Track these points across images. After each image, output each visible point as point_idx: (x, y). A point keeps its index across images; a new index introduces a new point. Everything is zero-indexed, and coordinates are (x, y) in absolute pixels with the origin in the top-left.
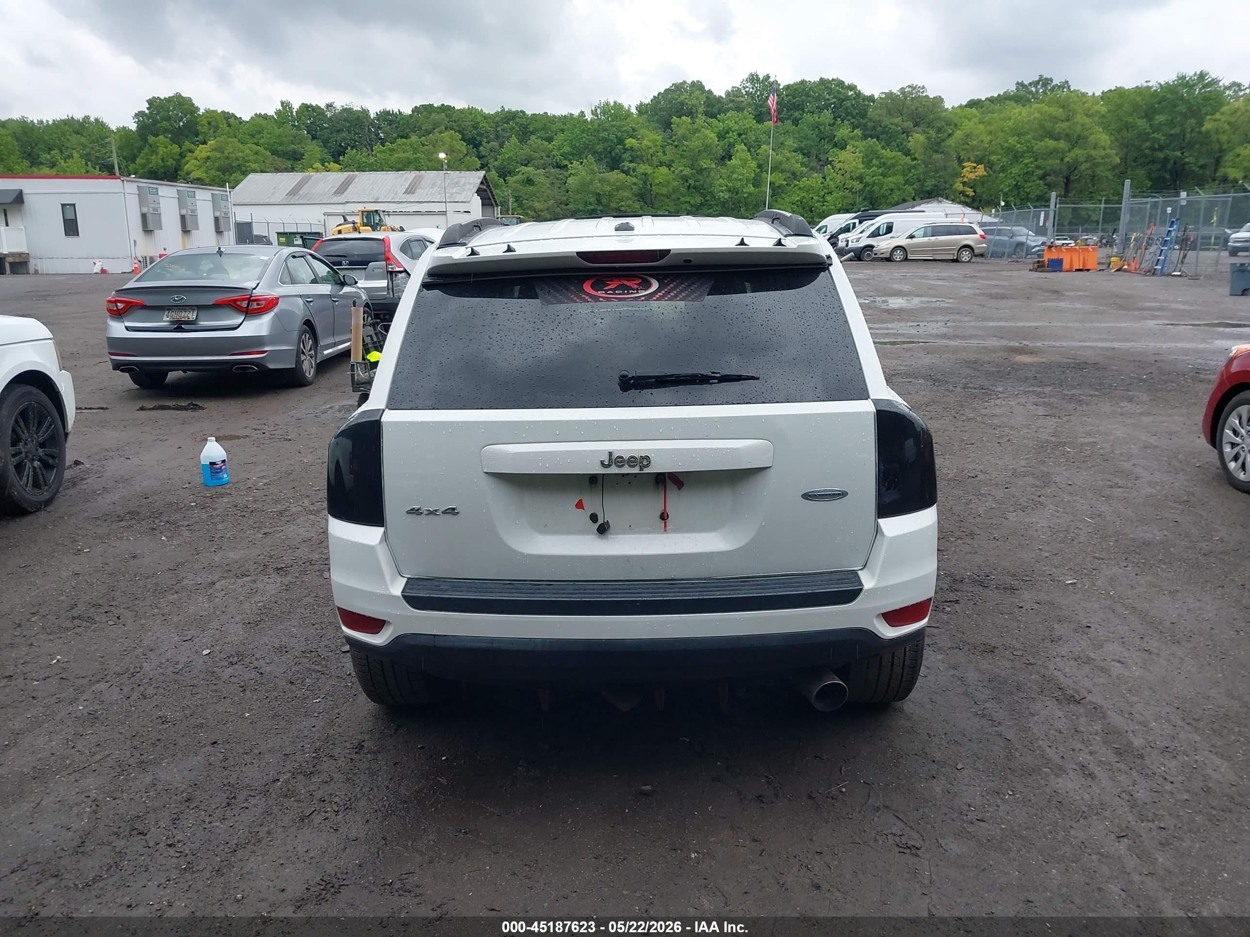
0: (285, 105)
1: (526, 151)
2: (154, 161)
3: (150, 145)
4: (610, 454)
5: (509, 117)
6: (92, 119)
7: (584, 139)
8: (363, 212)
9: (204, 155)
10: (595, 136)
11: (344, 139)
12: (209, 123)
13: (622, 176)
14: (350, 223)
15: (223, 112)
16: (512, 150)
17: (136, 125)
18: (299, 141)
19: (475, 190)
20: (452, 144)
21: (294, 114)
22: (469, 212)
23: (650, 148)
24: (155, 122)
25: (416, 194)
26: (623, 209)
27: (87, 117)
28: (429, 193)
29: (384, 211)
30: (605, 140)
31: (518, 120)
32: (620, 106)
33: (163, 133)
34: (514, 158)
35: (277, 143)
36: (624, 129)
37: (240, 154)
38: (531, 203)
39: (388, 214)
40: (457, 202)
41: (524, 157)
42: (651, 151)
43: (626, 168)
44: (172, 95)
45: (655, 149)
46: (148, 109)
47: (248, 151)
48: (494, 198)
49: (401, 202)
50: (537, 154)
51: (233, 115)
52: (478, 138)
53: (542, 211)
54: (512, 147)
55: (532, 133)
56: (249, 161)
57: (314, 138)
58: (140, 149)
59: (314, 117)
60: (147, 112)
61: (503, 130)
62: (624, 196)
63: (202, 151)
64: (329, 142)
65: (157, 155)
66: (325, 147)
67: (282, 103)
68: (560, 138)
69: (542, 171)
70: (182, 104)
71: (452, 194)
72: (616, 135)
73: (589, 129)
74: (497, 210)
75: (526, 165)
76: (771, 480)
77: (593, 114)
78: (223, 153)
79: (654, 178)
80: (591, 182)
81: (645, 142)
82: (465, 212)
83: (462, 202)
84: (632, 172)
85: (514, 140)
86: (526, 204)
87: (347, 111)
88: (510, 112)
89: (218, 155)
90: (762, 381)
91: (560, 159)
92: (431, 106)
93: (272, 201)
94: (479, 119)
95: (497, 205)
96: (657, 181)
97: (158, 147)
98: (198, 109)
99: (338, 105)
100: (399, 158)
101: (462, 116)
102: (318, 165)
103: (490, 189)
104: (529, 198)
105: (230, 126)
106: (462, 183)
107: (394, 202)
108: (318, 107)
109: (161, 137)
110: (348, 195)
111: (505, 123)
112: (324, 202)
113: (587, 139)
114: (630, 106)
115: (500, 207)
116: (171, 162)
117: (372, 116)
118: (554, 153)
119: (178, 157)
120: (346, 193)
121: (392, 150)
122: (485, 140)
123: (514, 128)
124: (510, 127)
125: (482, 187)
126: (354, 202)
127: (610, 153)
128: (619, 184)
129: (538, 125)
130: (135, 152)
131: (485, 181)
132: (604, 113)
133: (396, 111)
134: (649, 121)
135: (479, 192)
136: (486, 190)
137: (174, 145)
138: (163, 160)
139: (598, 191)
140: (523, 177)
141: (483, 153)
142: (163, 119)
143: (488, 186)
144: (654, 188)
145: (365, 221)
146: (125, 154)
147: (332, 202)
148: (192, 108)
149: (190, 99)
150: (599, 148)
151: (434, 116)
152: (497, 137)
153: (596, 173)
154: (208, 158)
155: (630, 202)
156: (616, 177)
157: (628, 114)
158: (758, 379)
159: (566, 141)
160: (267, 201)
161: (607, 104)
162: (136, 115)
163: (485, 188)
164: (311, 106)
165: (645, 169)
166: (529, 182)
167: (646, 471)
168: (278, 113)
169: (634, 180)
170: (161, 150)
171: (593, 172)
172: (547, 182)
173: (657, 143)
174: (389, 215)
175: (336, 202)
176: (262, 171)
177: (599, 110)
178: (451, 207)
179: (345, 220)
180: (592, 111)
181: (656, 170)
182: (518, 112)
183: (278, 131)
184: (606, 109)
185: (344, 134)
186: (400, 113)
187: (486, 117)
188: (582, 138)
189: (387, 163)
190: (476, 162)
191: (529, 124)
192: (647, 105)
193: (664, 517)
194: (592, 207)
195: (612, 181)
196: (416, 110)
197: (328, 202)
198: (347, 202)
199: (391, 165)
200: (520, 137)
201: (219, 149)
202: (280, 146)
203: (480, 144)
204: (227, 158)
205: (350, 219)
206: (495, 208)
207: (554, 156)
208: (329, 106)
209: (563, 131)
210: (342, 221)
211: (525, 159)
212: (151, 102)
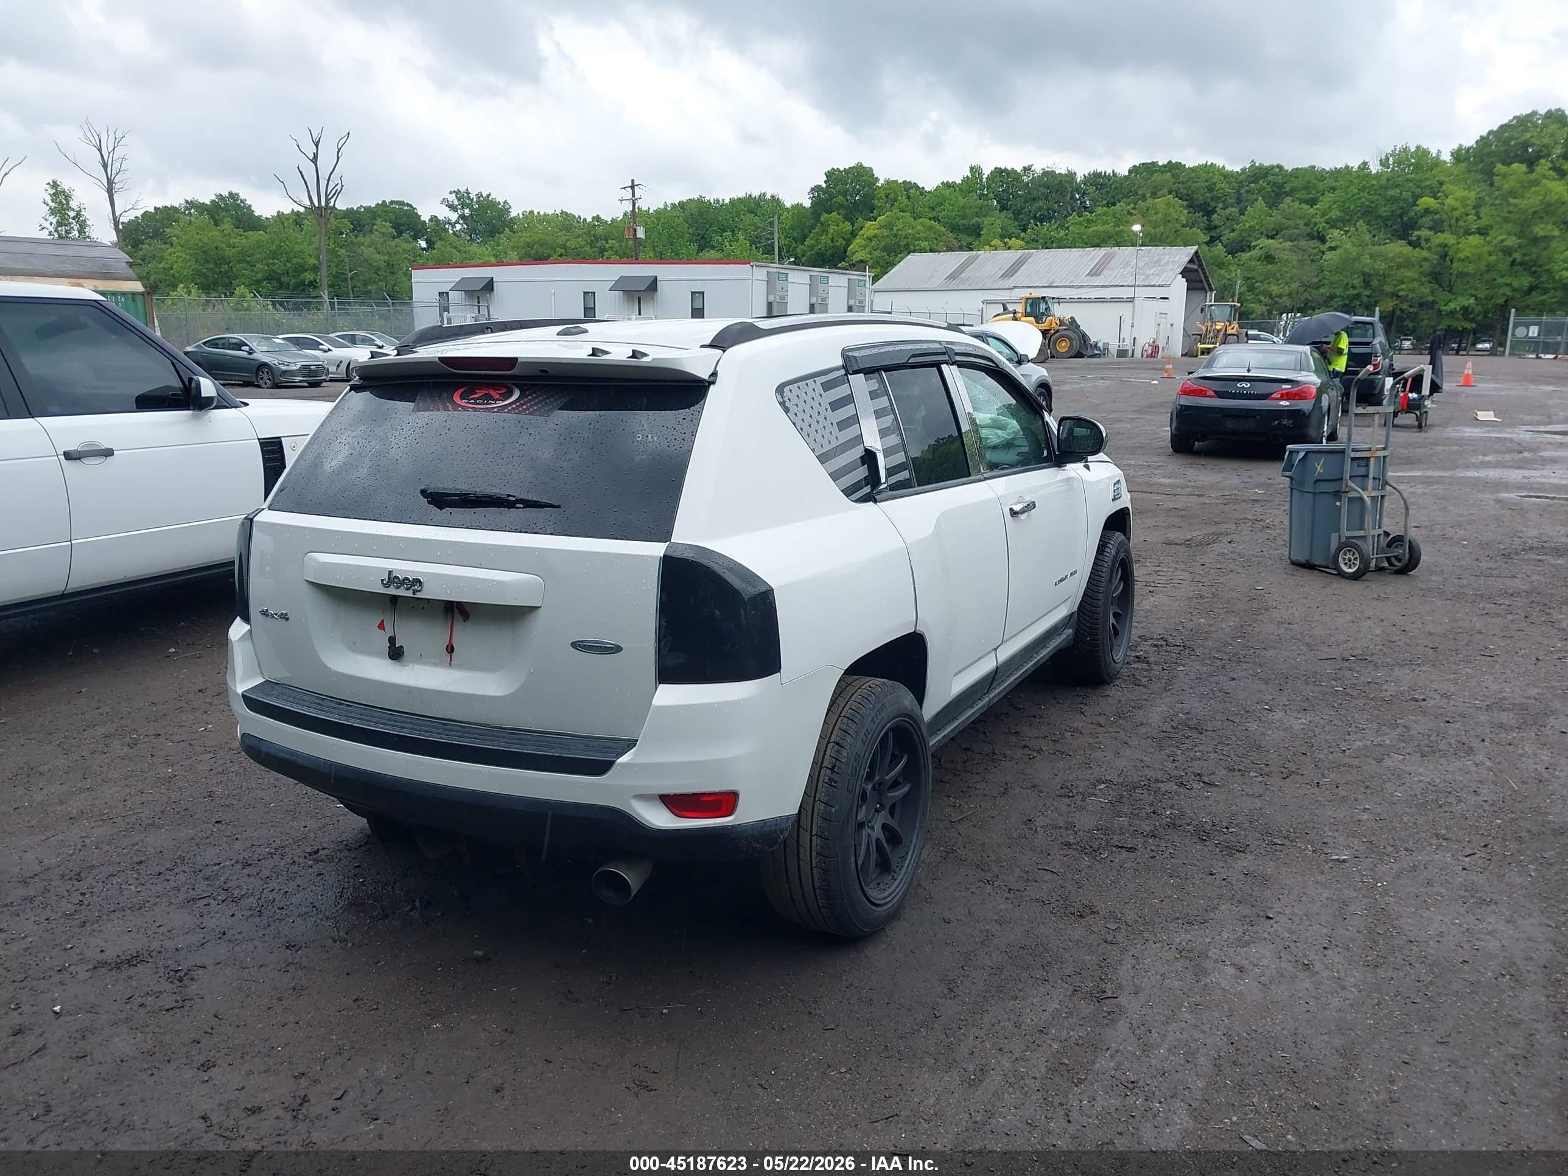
0: (975, 170)
1: (1276, 217)
2: (823, 243)
3: (822, 224)
4: (390, 572)
5: (1258, 174)
6: (768, 196)
7: (1363, 200)
8: (1027, 299)
9: (871, 233)
10: (1380, 194)
11: (1040, 208)
12: (887, 197)
13: (1407, 250)
14: (1010, 313)
15: (905, 182)
16: (1255, 218)
17: (810, 201)
18: (985, 213)
19: (1180, 270)
20: (1168, 212)
21: (984, 180)
22: (1167, 298)
23: (1456, 209)
24: (831, 197)
25: (1102, 276)
26: (1401, 293)
27: (764, 194)
28: (1119, 275)
29: (1053, 298)
30: (1394, 200)
31: (1271, 178)
32: (1426, 153)
33: (837, 209)
34: (1257, 228)
35: (959, 216)
36: (1427, 183)
37: (910, 231)
38: (1266, 286)
39: (1059, 300)
40: (1154, 286)
41: (1271, 226)
42: (1457, 214)
43: (1414, 238)
44: (852, 165)
45: (1463, 210)
46: (825, 182)
47: (919, 227)
48: (1207, 281)
49: (1081, 286)
50: (1290, 222)
51: (916, 186)
52: (1213, 204)
53: (1280, 296)
54: (1257, 211)
55: (1287, 194)
56: (919, 239)
57: (1003, 208)
58: (812, 227)
59: (1007, 183)
60: (824, 185)
61: (1248, 192)
62: (1406, 277)
63: (870, 228)
64: (1021, 214)
65: (827, 235)
66: (1016, 219)
67: (972, 169)
68: (1328, 199)
69: (1288, 244)
70: (861, 175)
71: (1148, 276)
72: (1413, 193)
73: (1373, 185)
74: (1211, 296)
75: (1272, 238)
76: (540, 621)
77: (1382, 164)
78: (892, 230)
79: (1456, 252)
80: (1358, 258)
81: (1449, 201)
82: (1161, 298)
83: (1159, 286)
84: (1423, 243)
85: (1260, 203)
86: (1259, 287)
87: (1048, 174)
88: (1261, 167)
89: (886, 232)
90: (562, 509)
91: (1324, 227)
92: (1154, 164)
93: (928, 286)
94: (1216, 178)
95: (1211, 290)
96: (1461, 255)
97: (829, 225)
98: (877, 180)
99: (1038, 168)
100: (1097, 231)
101: (1193, 175)
102: (996, 242)
103: (1203, 269)
104: (1265, 280)
105: (909, 198)
106: (1164, 261)
107: (1073, 287)
108: (1014, 171)
109: (834, 214)
110: (1017, 279)
111: (1252, 182)
112: (988, 287)
113: (1367, 199)
114: (1439, 151)
115: (1214, 292)
116: (841, 242)
117: (1078, 180)
118: (1318, 219)
119: (849, 236)
120: (1015, 276)
121: (1089, 221)
122: (1221, 205)
123: (1264, 188)
124: (1259, 186)
125: (1191, 266)
126: (1023, 287)
127: (1401, 216)
128: (1401, 260)
129: (1296, 183)
130: (806, 231)
131: (1196, 258)
132: (1398, 162)
133: (1109, 171)
134: (1469, 172)
135: (1185, 273)
136: (1197, 271)
137: (846, 223)
138: (832, 240)
139: (1366, 270)
140: (1263, 252)
141: (1216, 222)
142: (839, 193)
143: (1201, 265)
144: (1455, 265)
145: (1029, 310)
146: (795, 235)
147: (997, 287)
148: (871, 179)
149: (871, 169)
150: (1385, 211)
151: (1158, 177)
152: (1239, 200)
153: (1367, 245)
154: (875, 236)
155: (1415, 285)
156: (1398, 250)
157: (1437, 163)
158: (559, 507)
159: (1335, 202)
160: (923, 286)
161: (1405, 150)
162: (812, 189)
163: (1195, 267)
164: (1006, 170)
165: (1445, 239)
166: (1269, 258)
167: (418, 595)
168: (966, 180)
169: (1425, 254)
170: (832, 229)
171: (1362, 245)
172: (1294, 258)
173: (1468, 202)
174: (1059, 303)
175: (1002, 287)
176: (932, 251)
177: (1391, 159)
178: (1141, 292)
179: (1005, 309)
180: (1381, 160)
181: (1463, 240)
182: (1272, 167)
183: (962, 201)
184: (1402, 157)
185: (1041, 203)
186: (1114, 174)
187: (1227, 176)
188: (1360, 199)
189: (1080, 238)
190: (1198, 234)
191: (1286, 182)
192: (1469, 148)
193: (450, 649)
194: (1355, 292)
195: (1391, 255)
196: (1134, 170)
197: (992, 287)
198: (1015, 287)
199: (1086, 240)
200: (1271, 201)
201: (889, 226)
202: (963, 219)
203: (1214, 211)
204: (896, 236)
205: (1010, 308)
206: (1209, 293)
207: (1315, 224)
208: (1027, 169)
209: (1334, 189)
210: (1001, 311)
211: (1273, 230)
212: (830, 175)
